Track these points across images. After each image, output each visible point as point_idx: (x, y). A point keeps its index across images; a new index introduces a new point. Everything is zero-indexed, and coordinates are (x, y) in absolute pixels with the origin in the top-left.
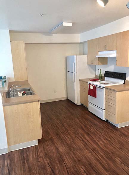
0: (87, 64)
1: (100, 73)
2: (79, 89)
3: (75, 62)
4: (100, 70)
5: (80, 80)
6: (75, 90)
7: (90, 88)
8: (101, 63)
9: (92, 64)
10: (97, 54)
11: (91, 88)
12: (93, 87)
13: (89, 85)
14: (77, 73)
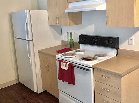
0: (47, 25)
1: (71, 37)
2: (38, 67)
3: (28, 21)
4: (71, 33)
5: (39, 52)
6: (32, 69)
7: (62, 67)
8: (73, 22)
9: (57, 25)
10: (66, 7)
11: (65, 67)
12: (68, 66)
13: (60, 62)
14: (32, 40)
